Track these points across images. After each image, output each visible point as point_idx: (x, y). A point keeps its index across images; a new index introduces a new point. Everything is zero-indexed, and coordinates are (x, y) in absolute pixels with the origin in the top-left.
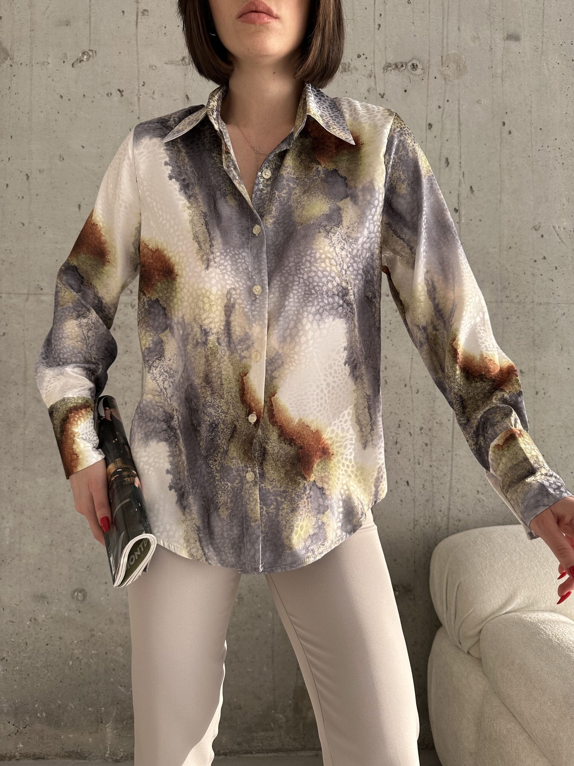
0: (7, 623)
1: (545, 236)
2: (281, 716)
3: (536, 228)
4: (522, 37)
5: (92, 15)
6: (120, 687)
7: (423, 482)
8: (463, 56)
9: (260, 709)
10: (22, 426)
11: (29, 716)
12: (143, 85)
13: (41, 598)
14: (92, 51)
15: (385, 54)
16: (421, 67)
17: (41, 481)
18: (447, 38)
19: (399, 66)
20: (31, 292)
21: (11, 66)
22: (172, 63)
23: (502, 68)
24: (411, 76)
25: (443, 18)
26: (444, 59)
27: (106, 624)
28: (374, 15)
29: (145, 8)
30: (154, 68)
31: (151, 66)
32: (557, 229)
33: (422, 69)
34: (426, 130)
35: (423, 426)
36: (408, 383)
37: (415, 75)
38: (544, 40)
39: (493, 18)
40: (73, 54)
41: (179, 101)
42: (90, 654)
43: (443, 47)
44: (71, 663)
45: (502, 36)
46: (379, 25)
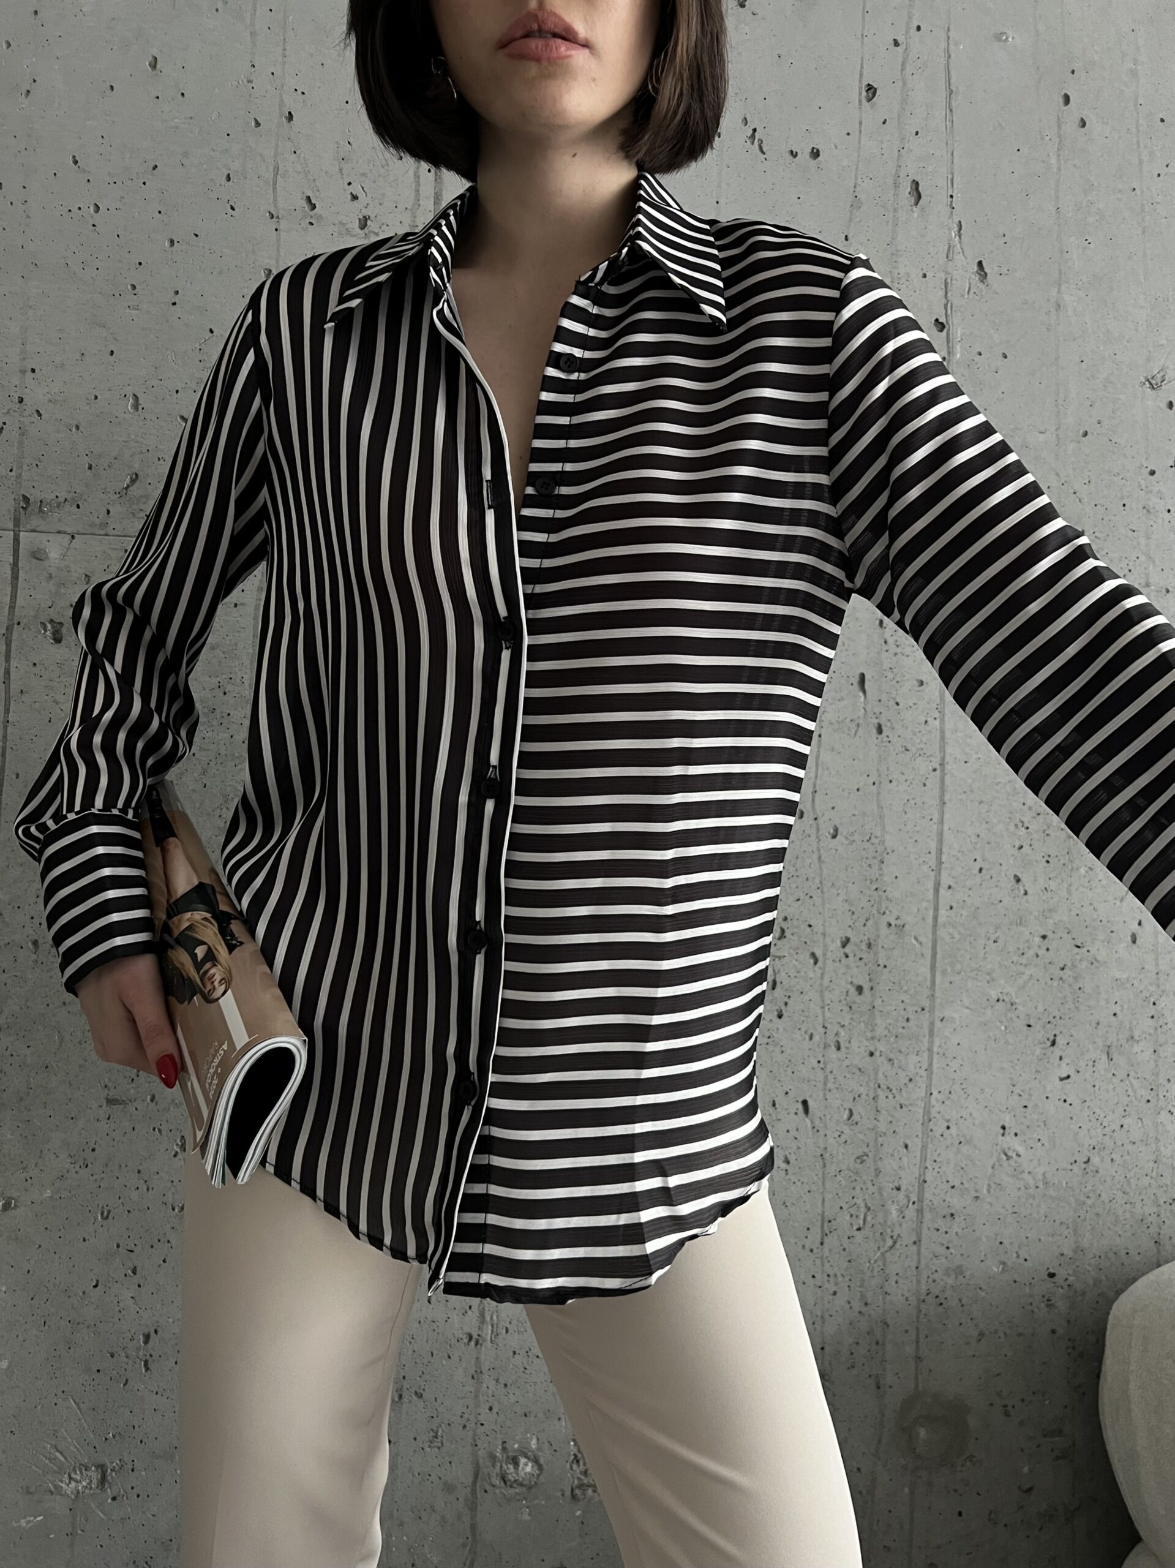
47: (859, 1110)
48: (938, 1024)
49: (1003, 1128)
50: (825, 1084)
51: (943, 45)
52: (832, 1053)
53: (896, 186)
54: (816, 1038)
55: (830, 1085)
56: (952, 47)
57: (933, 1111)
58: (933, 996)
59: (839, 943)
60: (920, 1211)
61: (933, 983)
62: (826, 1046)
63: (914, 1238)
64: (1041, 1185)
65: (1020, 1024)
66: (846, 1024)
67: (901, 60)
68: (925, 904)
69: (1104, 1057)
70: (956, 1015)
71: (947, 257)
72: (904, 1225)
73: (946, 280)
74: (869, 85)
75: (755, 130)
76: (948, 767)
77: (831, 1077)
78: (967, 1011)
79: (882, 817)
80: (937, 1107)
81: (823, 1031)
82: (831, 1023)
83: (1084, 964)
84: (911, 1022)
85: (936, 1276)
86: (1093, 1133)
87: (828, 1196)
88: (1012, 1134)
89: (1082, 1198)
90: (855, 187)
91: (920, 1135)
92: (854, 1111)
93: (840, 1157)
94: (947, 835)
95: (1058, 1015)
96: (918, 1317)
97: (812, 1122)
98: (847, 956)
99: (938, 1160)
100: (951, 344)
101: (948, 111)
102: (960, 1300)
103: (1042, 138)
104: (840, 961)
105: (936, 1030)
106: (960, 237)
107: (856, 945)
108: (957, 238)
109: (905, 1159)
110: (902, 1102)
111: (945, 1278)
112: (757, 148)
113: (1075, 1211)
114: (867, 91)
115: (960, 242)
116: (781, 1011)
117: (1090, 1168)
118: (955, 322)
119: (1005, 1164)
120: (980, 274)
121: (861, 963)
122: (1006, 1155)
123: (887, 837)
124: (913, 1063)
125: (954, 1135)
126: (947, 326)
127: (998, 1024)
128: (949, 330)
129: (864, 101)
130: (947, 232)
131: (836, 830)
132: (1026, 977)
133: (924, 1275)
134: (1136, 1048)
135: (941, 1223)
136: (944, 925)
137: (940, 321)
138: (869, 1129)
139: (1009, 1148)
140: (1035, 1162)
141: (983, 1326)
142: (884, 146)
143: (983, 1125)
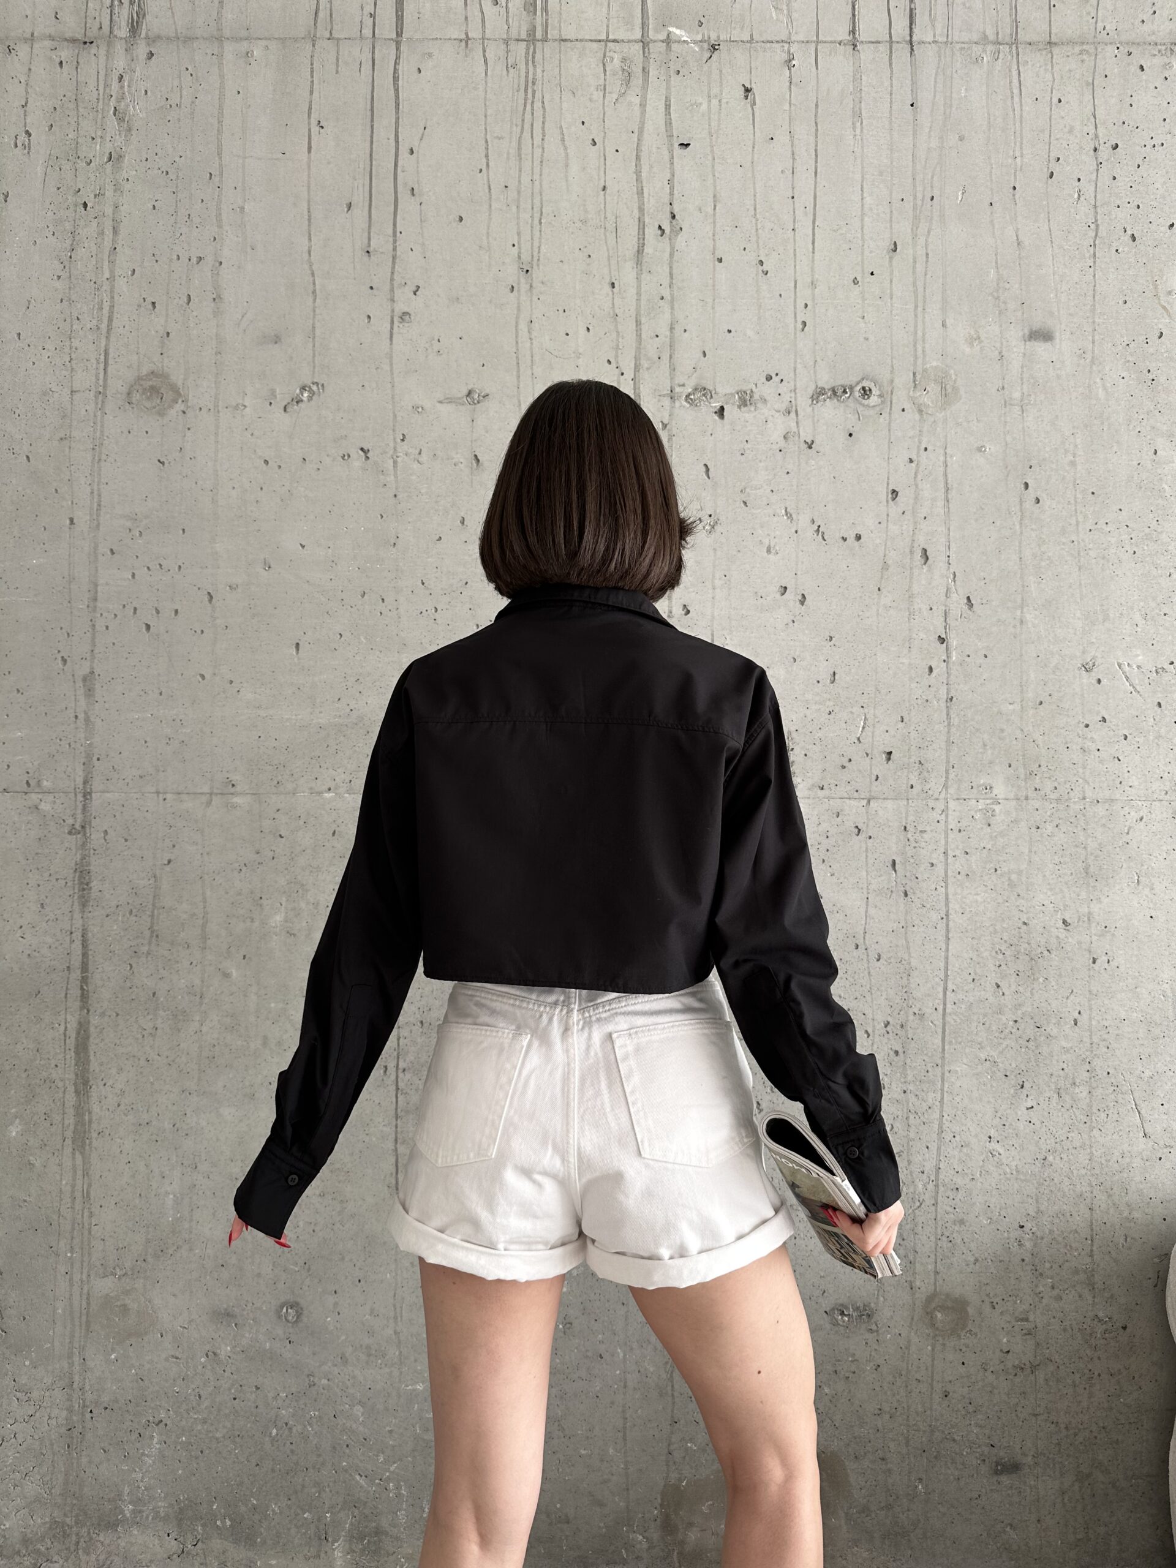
0: (167, 1360)
1: (1104, 681)
2: (641, 1537)
3: (1087, 668)
4: (1057, 335)
5: (317, 325)
6: (358, 1477)
8: (952, 372)
9: (602, 1525)
10: (198, 1018)
11: (202, 1525)
12: (403, 440)
13: (225, 1316)
14: (317, 384)
15: (815, 372)
16: (878, 393)
17: (227, 1112)
18: (923, 341)
19: (839, 392)
20: (215, 791)
21: (184, 412)
22: (450, 400)
23: (1022, 389)
24: (860, 409)
25: (916, 307)
26: (918, 377)
27: (336, 1365)
28: (795, 307)
29: (406, 310)
30: (420, 410)
31: (415, 408)
32: (1126, 668)
33: (880, 396)
34: (887, 501)
35: (889, 1019)
36: (860, 942)
37: (868, 406)
38: (1096, 337)
39: (1005, 303)
40: (285, 391)
41: (462, 466)
42: (308, 1417)
43: (916, 357)
44: (274, 1432)
45: (1021, 334)
46: (804, 324)
47: (897, 1125)
48: (947, 1074)
49: (990, 1137)
51: (942, 458)
53: (912, 552)
56: (948, 459)
57: (944, 1127)
58: (943, 1058)
59: (882, 1026)
60: (937, 1186)
61: (943, 1050)
63: (933, 1202)
64: (1014, 1172)
65: (1000, 1075)
67: (913, 471)
68: (937, 1001)
69: (1056, 1096)
70: (958, 1069)
71: (946, 596)
72: (927, 1195)
73: (945, 611)
74: (893, 490)
75: (819, 527)
76: (950, 917)
78: (965, 1066)
79: (908, 948)
80: (946, 1124)
83: (1042, 1038)
84: (930, 1074)
85: (947, 1225)
86: (1048, 1141)
88: (995, 1141)
89: (1041, 1180)
90: (885, 556)
91: (936, 1141)
94: (951, 958)
95: (1024, 1069)
96: (936, 1249)
98: (888, 1033)
99: (947, 1156)
100: (949, 652)
101: (946, 501)
102: (963, 1239)
103: (1009, 513)
104: (884, 1036)
105: (945, 1078)
106: (954, 582)
107: (893, 1026)
109: (927, 1155)
110: (924, 1120)
111: (953, 1226)
112: (821, 537)
113: (1037, 1189)
114: (892, 494)
115: (955, 585)
117: (1046, 1163)
118: (952, 636)
119: (991, 1159)
120: (968, 605)
121: (897, 1037)
122: (991, 1154)
123: (912, 960)
124: (932, 1098)
125: (958, 1141)
126: (946, 640)
127: (985, 1074)
128: (948, 642)
129: (890, 500)
130: (946, 579)
131: (879, 956)
132: (1004, 1046)
133: (940, 1223)
134: (1077, 1090)
135: (950, 1193)
136: (950, 1014)
137: (942, 637)
138: (904, 1137)
139: (994, 1150)
140: (1010, 1159)
141: (977, 1255)
142: (904, 528)
143: (976, 1136)
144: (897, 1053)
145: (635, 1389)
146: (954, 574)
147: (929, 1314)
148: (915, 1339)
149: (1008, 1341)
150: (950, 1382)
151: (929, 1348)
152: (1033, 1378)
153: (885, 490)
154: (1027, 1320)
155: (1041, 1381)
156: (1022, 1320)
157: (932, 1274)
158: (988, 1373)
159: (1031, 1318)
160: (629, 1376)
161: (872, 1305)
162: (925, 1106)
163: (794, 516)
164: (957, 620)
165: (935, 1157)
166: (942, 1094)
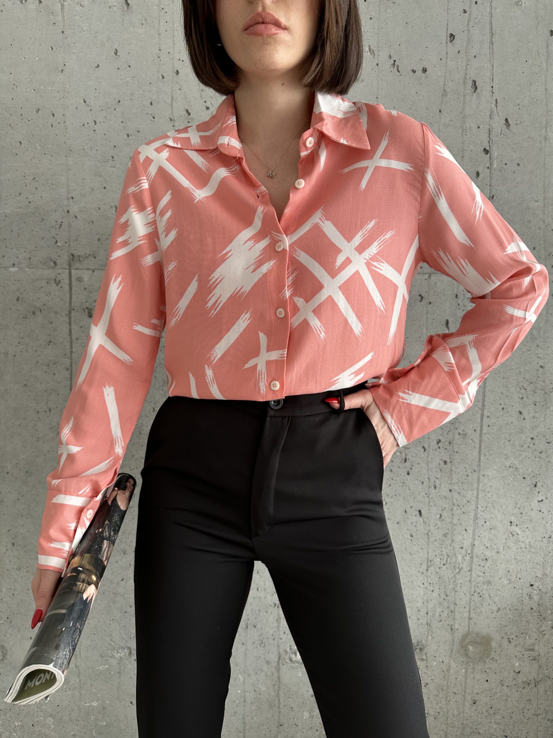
7: (439, 512)
34: (447, 43)
35: (441, 438)
41: (115, 9)
42: (13, 726)
47: (444, 514)
48: (482, 477)
49: (511, 522)
50: (429, 503)
51: (488, 10)
52: (432, 490)
53: (465, 83)
54: (425, 483)
55: (431, 504)
56: (493, 11)
57: (479, 515)
58: (479, 466)
59: (436, 442)
60: (472, 557)
61: (480, 460)
62: (429, 487)
63: (469, 569)
64: (528, 547)
65: (520, 477)
66: (439, 477)
67: (467, 19)
68: (476, 424)
70: (490, 474)
71: (490, 117)
72: (464, 563)
73: (489, 129)
74: (451, 34)
75: (395, 61)
77: (432, 501)
78: (495, 472)
80: (480, 513)
81: (428, 480)
82: (432, 477)
84: (469, 477)
85: (478, 585)
87: (430, 551)
88: (515, 525)
89: (547, 553)
90: (444, 85)
91: (472, 525)
92: (443, 515)
93: (436, 534)
94: (488, 394)
95: (538, 473)
96: (470, 602)
97: (423, 519)
98: (439, 448)
99: (480, 536)
100: (491, 161)
101: (491, 44)
102: (489, 595)
103: (538, 54)
104: (436, 450)
105: (480, 480)
106: (496, 107)
107: (443, 443)
108: (495, 107)
109: (465, 536)
110: (464, 511)
111: (483, 586)
112: (396, 69)
113: (543, 558)
114: (450, 37)
115: (496, 110)
116: (409, 472)
118: (494, 149)
119: (511, 538)
120: (506, 125)
121: (447, 451)
122: (512, 534)
124: (469, 495)
125: (488, 525)
126: (490, 152)
127: (510, 477)
128: (491, 153)
129: (449, 43)
130: (490, 105)
132: (523, 457)
133: (473, 584)
135: (481, 562)
136: (485, 434)
137: (486, 149)
138: (449, 523)
139: (513, 531)
140: (526, 537)
141: (499, 606)
142: (459, 64)
143: (501, 521)
144: (445, 462)
145: (252, 703)
146: (496, 100)
147: (463, 647)
148: (453, 665)
149: (519, 665)
150: (478, 694)
151: (463, 671)
152: (536, 690)
153: (445, 34)
154: (533, 650)
155: (542, 691)
156: (530, 650)
157: (467, 619)
158: (505, 688)
159: (536, 648)
160: (247, 694)
161: (424, 642)
162: (465, 501)
163: (376, 52)
164: (497, 136)
165: (471, 536)
166: (478, 492)
